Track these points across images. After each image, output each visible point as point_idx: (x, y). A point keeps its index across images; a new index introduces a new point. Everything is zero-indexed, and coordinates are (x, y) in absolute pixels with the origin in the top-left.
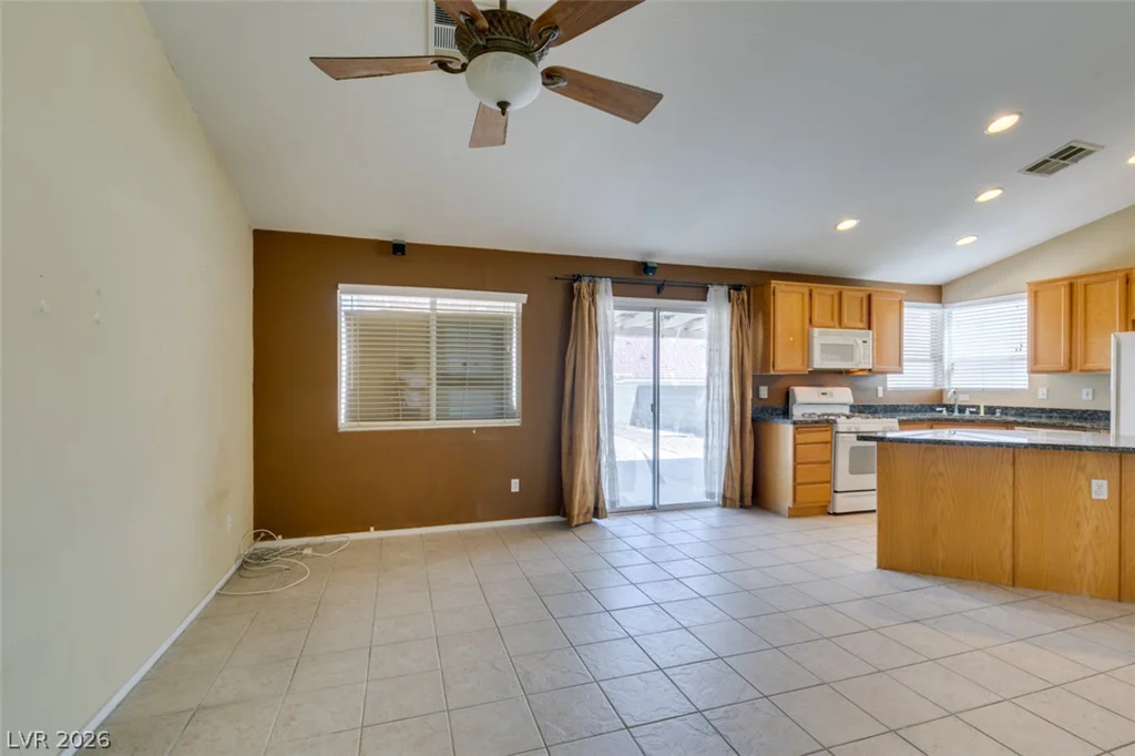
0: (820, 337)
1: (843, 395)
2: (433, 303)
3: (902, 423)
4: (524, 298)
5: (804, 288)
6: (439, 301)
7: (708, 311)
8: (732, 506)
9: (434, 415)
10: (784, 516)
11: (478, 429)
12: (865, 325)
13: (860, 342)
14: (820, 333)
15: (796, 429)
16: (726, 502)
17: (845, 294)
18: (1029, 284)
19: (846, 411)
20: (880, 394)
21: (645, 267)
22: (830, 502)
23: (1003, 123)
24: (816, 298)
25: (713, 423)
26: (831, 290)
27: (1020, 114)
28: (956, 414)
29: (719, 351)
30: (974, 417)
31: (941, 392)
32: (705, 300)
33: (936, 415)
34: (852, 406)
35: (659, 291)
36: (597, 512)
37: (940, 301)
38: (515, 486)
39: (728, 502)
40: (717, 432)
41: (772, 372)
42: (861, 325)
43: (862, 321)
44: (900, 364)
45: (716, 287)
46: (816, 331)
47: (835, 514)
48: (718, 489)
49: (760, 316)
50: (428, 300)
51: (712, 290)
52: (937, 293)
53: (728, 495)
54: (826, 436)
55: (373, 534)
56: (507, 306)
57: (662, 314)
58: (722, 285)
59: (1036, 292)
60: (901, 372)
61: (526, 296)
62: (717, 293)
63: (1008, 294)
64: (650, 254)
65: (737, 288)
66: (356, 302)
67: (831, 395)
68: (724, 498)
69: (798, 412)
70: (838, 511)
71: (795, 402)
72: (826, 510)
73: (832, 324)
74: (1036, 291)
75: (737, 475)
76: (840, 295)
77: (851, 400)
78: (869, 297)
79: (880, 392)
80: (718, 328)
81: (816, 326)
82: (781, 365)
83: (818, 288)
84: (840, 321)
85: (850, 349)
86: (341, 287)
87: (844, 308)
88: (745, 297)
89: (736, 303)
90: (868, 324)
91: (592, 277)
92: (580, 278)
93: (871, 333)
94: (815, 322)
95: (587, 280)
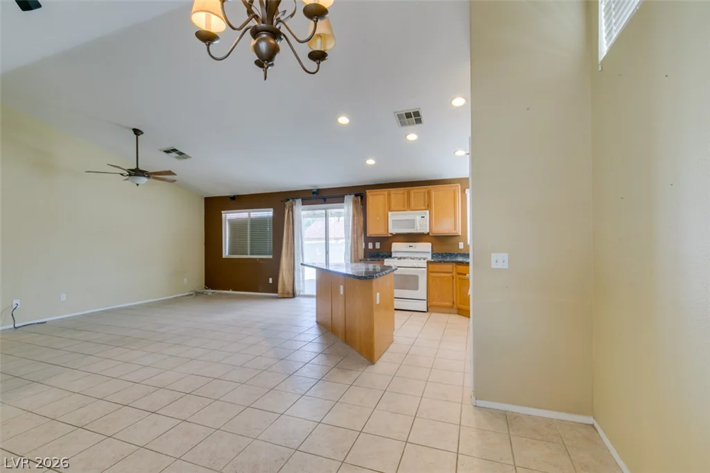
0: (393, 216)
2: (249, 215)
3: (429, 262)
4: (272, 209)
5: (385, 191)
6: (252, 213)
7: (346, 207)
9: (249, 253)
11: (260, 259)
13: (418, 218)
14: (392, 215)
17: (412, 192)
24: (392, 196)
26: (402, 190)
29: (349, 226)
32: (343, 202)
34: (434, 254)
35: (325, 200)
36: (294, 295)
38: (271, 280)
41: (368, 236)
42: (424, 208)
43: (425, 206)
45: (348, 196)
46: (390, 213)
50: (247, 214)
51: (346, 198)
55: (231, 292)
56: (268, 213)
57: (328, 210)
58: (350, 194)
66: (229, 216)
67: (415, 247)
69: (393, 256)
73: (402, 209)
76: (409, 192)
78: (428, 191)
79: (461, 245)
80: (348, 215)
81: (391, 211)
82: (372, 231)
83: (393, 191)
84: (408, 206)
85: (413, 222)
86: (222, 212)
87: (412, 199)
88: (360, 200)
89: (355, 203)
90: (429, 207)
91: (293, 199)
92: (288, 200)
93: (428, 212)
94: (391, 209)
95: (291, 200)
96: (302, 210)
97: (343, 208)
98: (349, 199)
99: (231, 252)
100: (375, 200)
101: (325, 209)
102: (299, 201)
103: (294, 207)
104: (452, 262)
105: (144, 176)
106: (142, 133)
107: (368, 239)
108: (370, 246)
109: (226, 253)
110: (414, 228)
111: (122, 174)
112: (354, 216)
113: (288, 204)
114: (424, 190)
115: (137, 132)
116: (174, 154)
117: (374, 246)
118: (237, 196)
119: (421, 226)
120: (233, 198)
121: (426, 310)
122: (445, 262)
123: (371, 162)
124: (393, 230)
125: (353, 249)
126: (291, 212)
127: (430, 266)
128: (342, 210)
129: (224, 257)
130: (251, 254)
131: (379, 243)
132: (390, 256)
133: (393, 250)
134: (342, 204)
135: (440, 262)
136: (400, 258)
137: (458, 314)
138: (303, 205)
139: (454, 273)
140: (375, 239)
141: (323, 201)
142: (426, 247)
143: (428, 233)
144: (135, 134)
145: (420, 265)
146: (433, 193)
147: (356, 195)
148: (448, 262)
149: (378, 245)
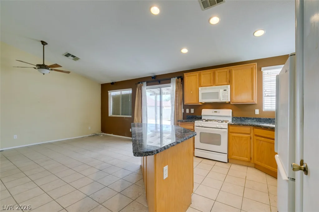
0: (202, 90)
2: (121, 92)
4: (131, 89)
5: (197, 73)
6: (122, 92)
7: (172, 86)
9: (121, 114)
11: (125, 117)
13: (221, 91)
14: (201, 89)
24: (202, 76)
26: (210, 71)
32: (170, 83)
35: (160, 82)
38: (130, 130)
41: (185, 104)
42: (226, 83)
43: (227, 82)
46: (200, 88)
47: (196, 157)
50: (120, 92)
51: (172, 79)
55: (112, 135)
56: (129, 91)
58: (175, 77)
66: (113, 94)
67: (219, 112)
73: (210, 85)
76: (214, 72)
78: (230, 70)
79: (257, 112)
80: (173, 91)
81: (201, 87)
82: (188, 101)
83: (202, 72)
84: (214, 83)
85: (217, 94)
86: (108, 91)
87: (217, 78)
88: (180, 80)
89: (177, 83)
90: (230, 82)
91: (142, 82)
92: (139, 83)
93: (229, 86)
94: (201, 85)
95: (141, 83)
96: (147, 89)
97: (170, 86)
98: (174, 80)
99: (113, 114)
100: (189, 79)
101: (160, 88)
102: (145, 83)
103: (142, 87)
104: (250, 125)
105: (46, 68)
106: (47, 44)
107: (185, 107)
108: (187, 111)
109: (110, 114)
110: (218, 98)
111: (35, 68)
112: (176, 91)
113: (139, 85)
114: (226, 70)
115: (44, 43)
116: (70, 57)
117: (190, 111)
118: (115, 82)
119: (223, 97)
120: (112, 83)
121: (227, 161)
122: (244, 125)
123: (185, 51)
124: (202, 100)
125: (175, 113)
126: (140, 90)
127: (231, 127)
128: (170, 88)
129: (109, 115)
130: (122, 115)
131: (193, 109)
132: (200, 118)
133: (202, 114)
135: (239, 125)
136: (207, 121)
137: (255, 167)
138: (147, 86)
139: (252, 135)
140: (190, 107)
141: (158, 83)
142: (228, 112)
143: (229, 103)
144: (42, 44)
145: (222, 126)
146: (234, 72)
147: (178, 78)
148: (246, 125)
149: (192, 111)
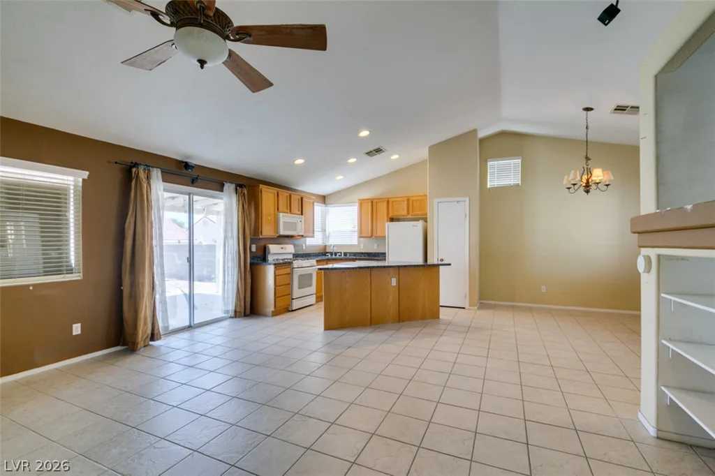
0: (282, 218)
1: (290, 248)
3: (317, 261)
4: (85, 174)
7: (225, 198)
8: (240, 317)
10: (269, 316)
11: (35, 285)
12: (300, 213)
13: (298, 222)
14: (283, 216)
15: (276, 268)
16: (237, 315)
17: (293, 196)
18: (359, 200)
19: (291, 256)
20: (304, 248)
21: (186, 165)
22: (291, 305)
23: (365, 133)
24: (280, 197)
25: (228, 267)
26: (275, 190)
27: (370, 132)
28: (334, 256)
29: (232, 224)
30: (340, 257)
31: (325, 246)
32: (222, 191)
33: (326, 257)
34: (294, 255)
35: (193, 182)
36: (154, 336)
37: (325, 203)
38: (77, 329)
39: (238, 314)
40: (230, 273)
41: (261, 237)
43: (299, 211)
44: (313, 233)
45: (229, 184)
46: (281, 214)
47: (293, 311)
48: (231, 307)
49: (253, 204)
51: (226, 186)
52: (324, 199)
53: (237, 310)
54: (288, 270)
57: (195, 198)
58: (232, 183)
59: (361, 204)
60: (313, 237)
61: (88, 173)
62: (229, 188)
63: (351, 203)
64: (190, 157)
65: (241, 186)
67: (286, 249)
68: (235, 312)
69: (270, 258)
70: (294, 309)
71: (269, 253)
72: (288, 310)
73: (287, 211)
74: (362, 202)
75: (242, 297)
76: (290, 196)
77: (293, 251)
78: (302, 199)
80: (230, 209)
82: (265, 232)
83: (280, 191)
84: (290, 210)
85: (295, 225)
87: (292, 204)
88: (246, 192)
89: (239, 196)
92: (136, 165)
93: (303, 217)
94: (279, 210)
96: (165, 190)
101: (188, 193)
102: (156, 174)
103: (150, 181)
114: (299, 197)
119: (300, 229)
121: (315, 302)
124: (283, 232)
128: (222, 201)
133: (271, 252)
134: (221, 193)
138: (163, 181)
145: (314, 264)
146: (304, 202)
147: (239, 186)
149: (254, 248)
